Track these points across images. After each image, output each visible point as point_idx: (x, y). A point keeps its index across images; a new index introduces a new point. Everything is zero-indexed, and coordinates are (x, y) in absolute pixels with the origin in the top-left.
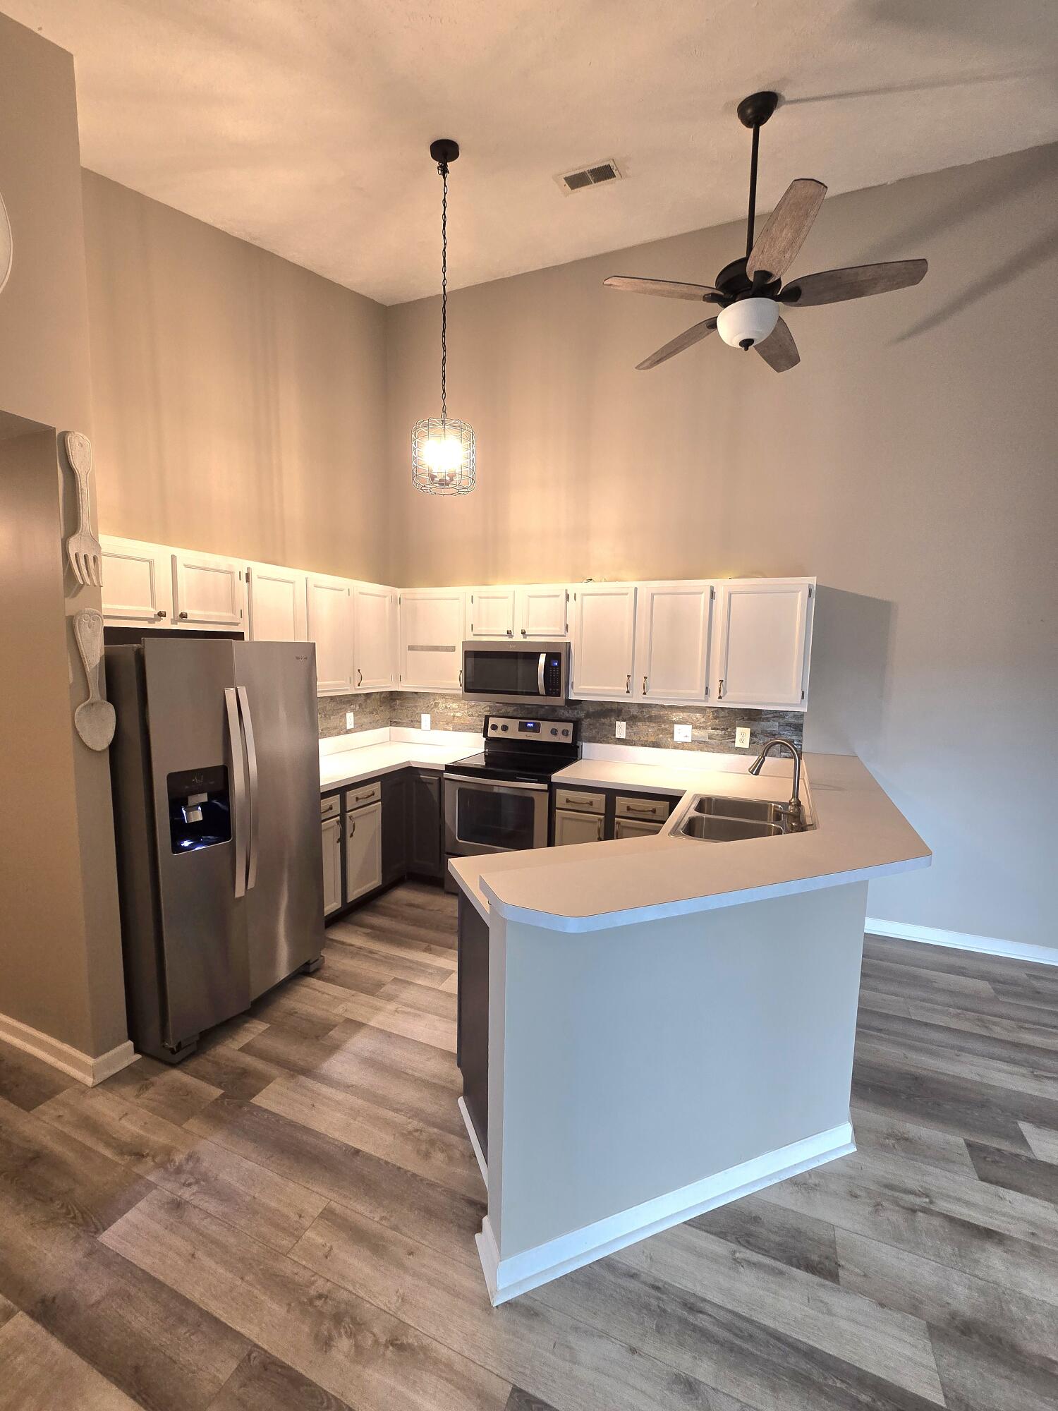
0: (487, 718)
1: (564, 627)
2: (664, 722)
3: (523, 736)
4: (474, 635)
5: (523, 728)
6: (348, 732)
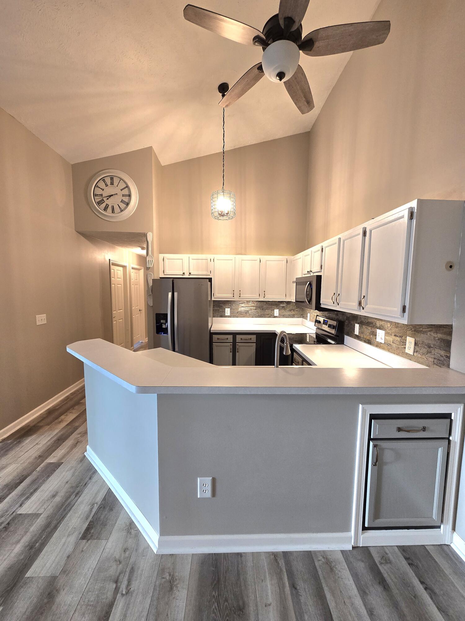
0: (317, 317)
1: (320, 266)
2: (373, 329)
3: (323, 327)
4: (304, 274)
5: (324, 322)
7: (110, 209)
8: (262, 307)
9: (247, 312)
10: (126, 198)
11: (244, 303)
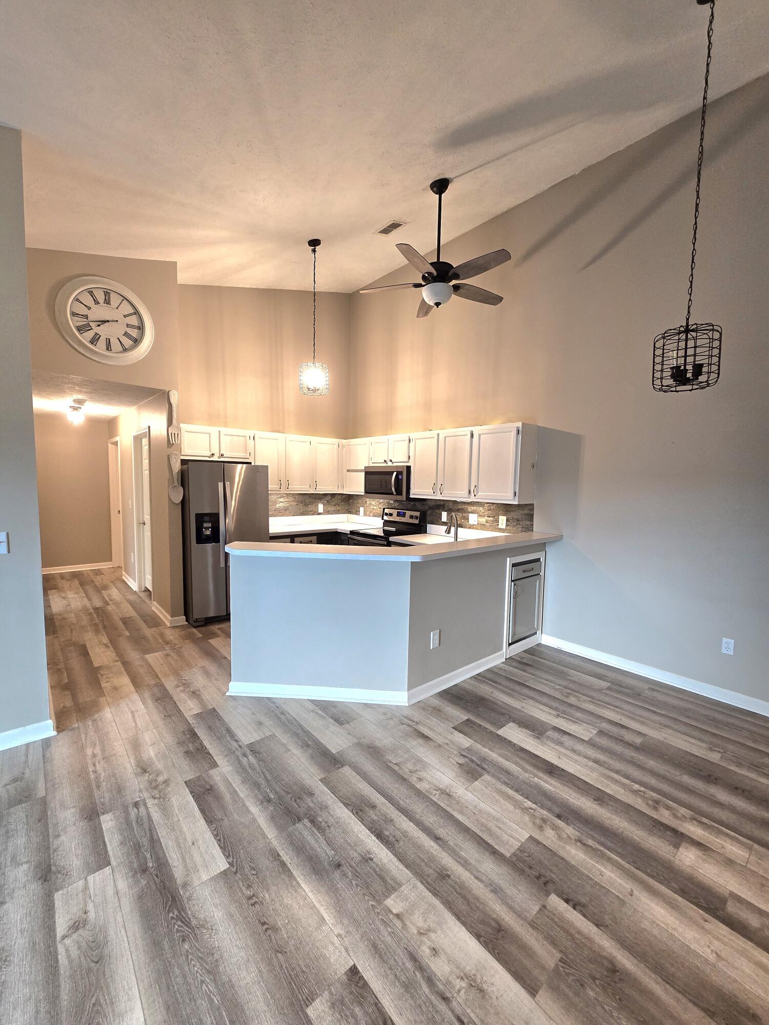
0: (384, 509)
1: (407, 457)
2: (464, 512)
3: (398, 519)
4: (373, 463)
5: (399, 514)
6: (319, 514)
7: (102, 343)
8: (305, 501)
9: (286, 509)
10: (133, 330)
11: (283, 497)
